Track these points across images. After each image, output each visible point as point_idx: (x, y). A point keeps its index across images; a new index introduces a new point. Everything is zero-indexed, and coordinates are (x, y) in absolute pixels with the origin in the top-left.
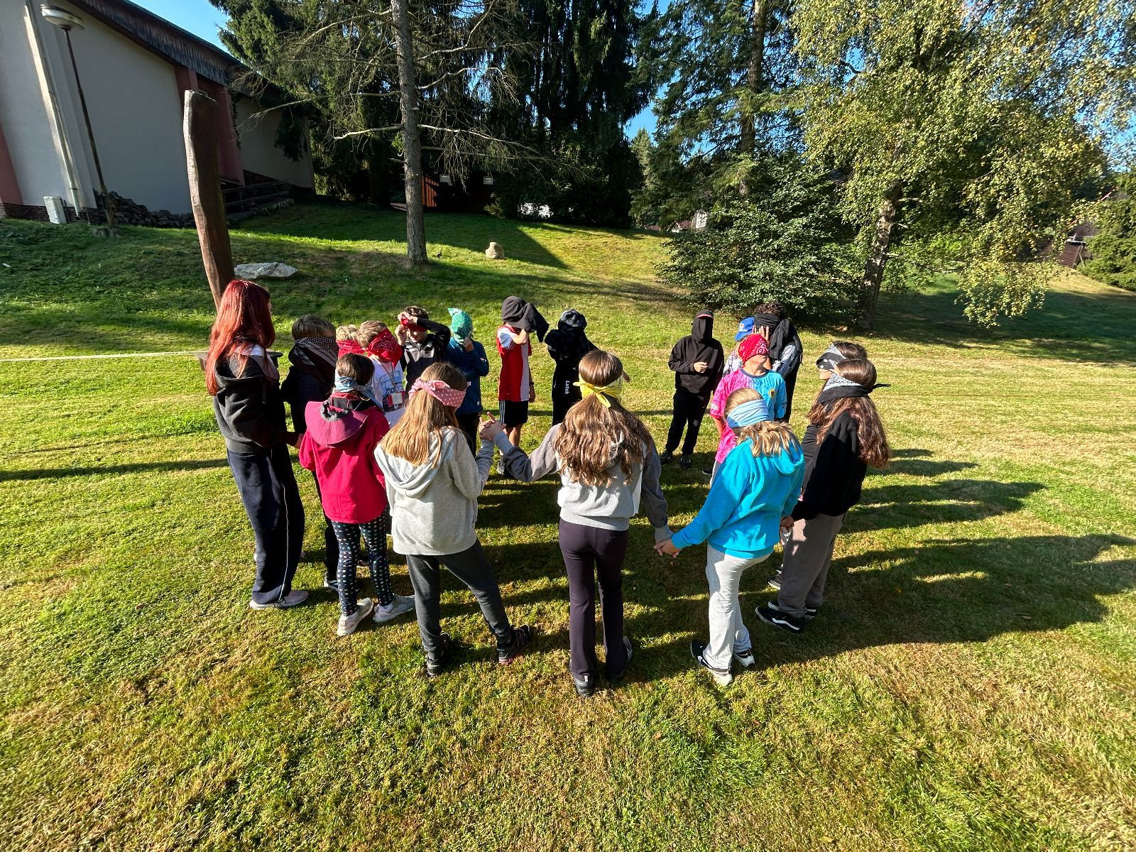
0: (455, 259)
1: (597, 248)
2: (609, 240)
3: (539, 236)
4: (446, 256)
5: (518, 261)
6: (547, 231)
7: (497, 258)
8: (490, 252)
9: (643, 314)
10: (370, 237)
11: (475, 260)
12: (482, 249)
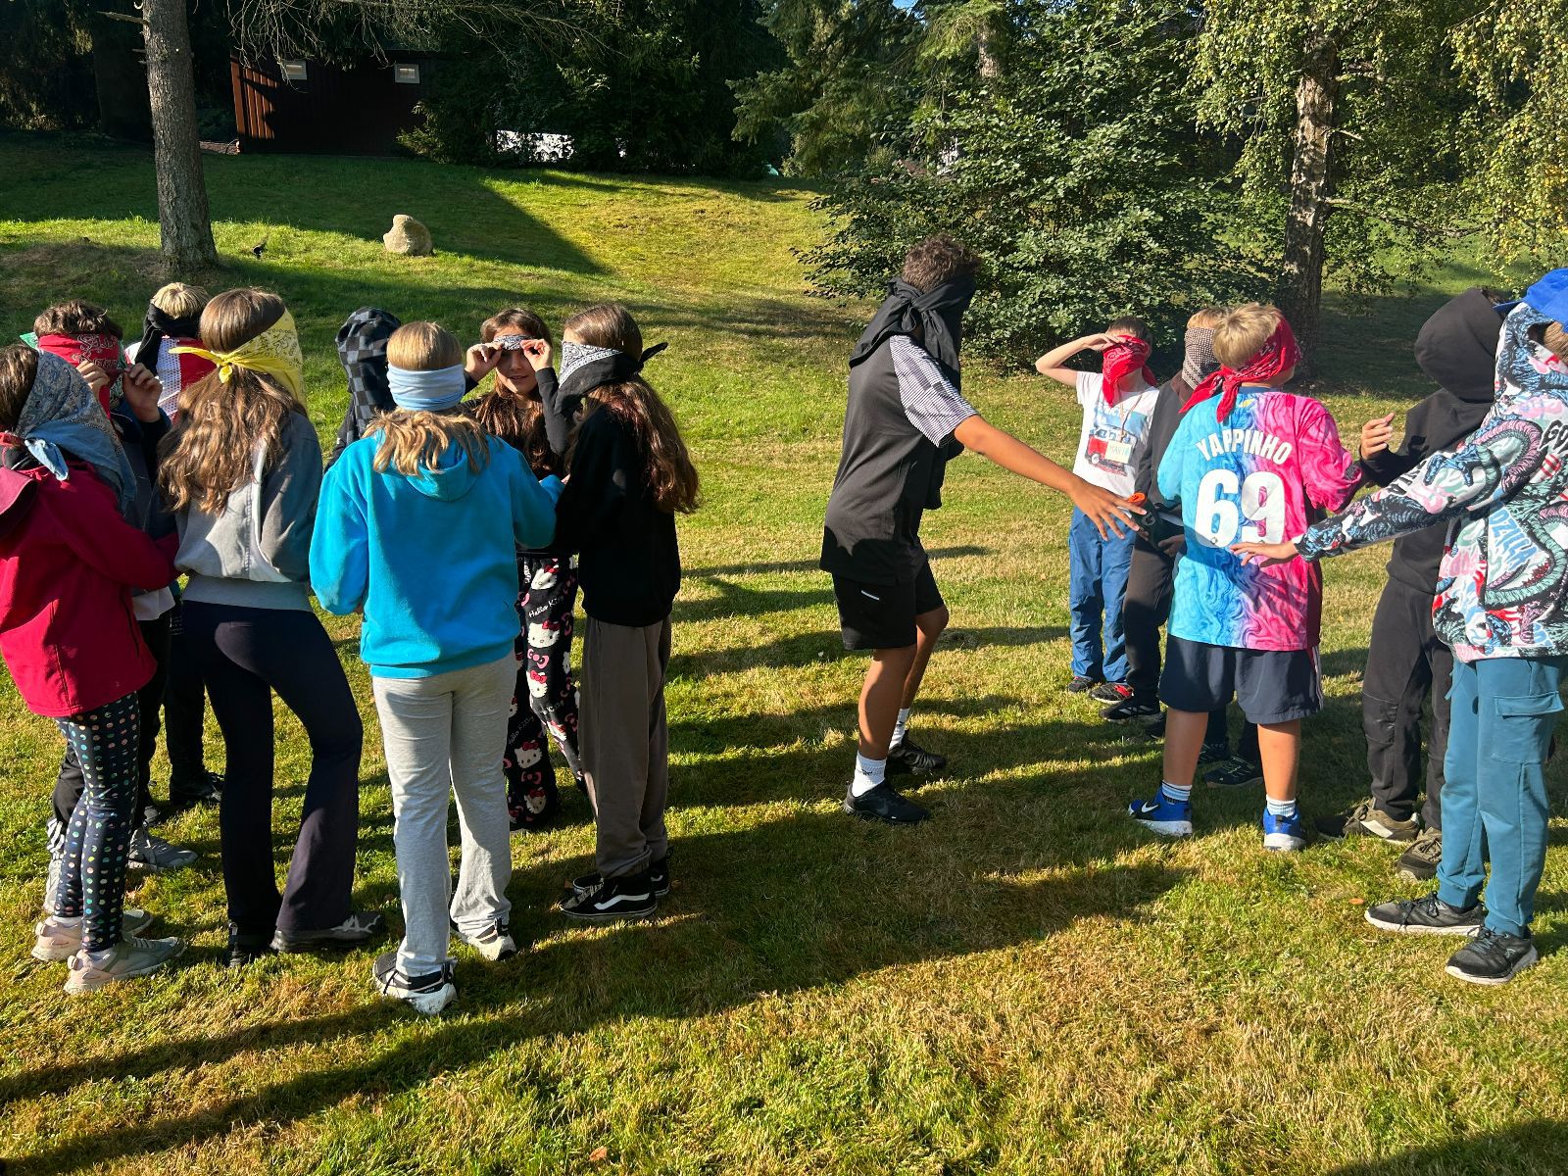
0: (301, 258)
1: (678, 224)
2: (709, 206)
3: (532, 199)
4: (278, 251)
5: (466, 259)
6: (553, 189)
7: (415, 252)
8: (395, 238)
9: (768, 369)
10: (79, 214)
11: (354, 259)
12: (375, 232)
